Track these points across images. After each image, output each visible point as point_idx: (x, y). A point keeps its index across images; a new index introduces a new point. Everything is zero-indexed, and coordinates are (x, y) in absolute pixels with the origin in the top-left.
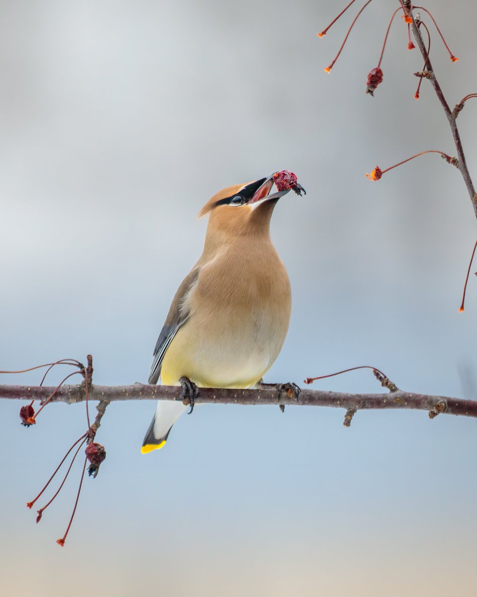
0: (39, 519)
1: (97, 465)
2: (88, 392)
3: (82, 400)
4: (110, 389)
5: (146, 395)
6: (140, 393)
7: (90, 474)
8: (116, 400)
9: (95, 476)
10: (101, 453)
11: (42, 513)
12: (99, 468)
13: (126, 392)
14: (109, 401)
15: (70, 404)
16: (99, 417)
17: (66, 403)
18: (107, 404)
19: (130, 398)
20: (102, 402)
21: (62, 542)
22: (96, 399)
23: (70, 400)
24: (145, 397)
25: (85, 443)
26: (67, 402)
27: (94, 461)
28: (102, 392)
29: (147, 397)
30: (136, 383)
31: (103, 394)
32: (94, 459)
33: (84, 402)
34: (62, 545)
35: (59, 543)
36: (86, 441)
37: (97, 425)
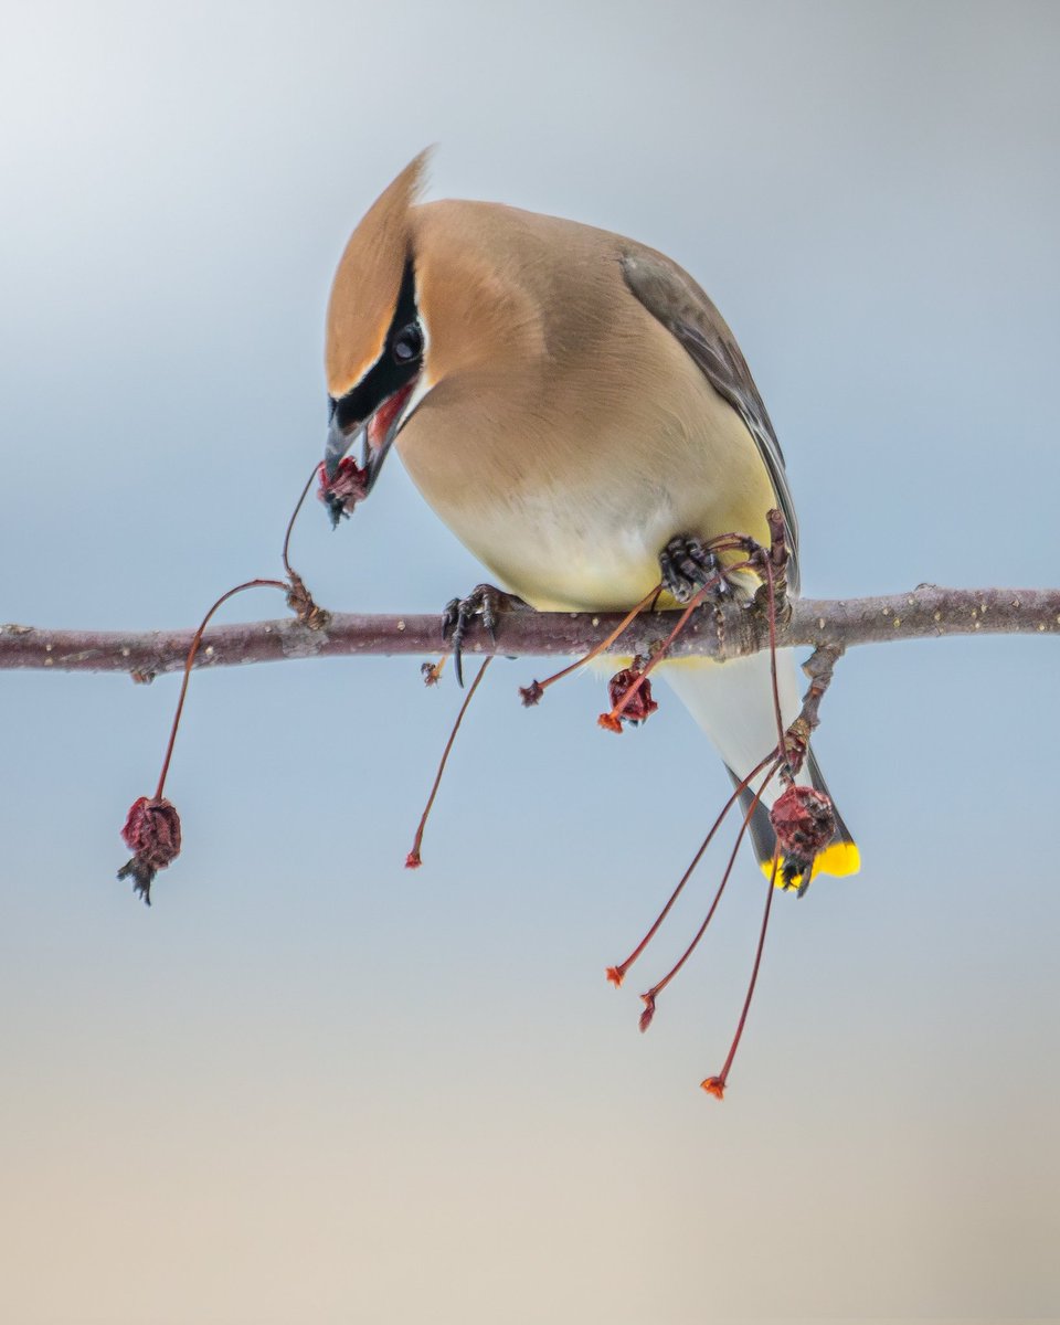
0: (647, 1016)
1: (806, 856)
2: (777, 622)
3: (758, 649)
4: (841, 606)
5: (954, 622)
6: (937, 617)
7: (788, 883)
8: (862, 641)
9: (802, 891)
10: (819, 821)
11: (656, 1000)
12: (814, 865)
13: (892, 614)
14: (843, 646)
15: (723, 659)
16: (814, 697)
17: (711, 659)
18: (835, 654)
19: (908, 634)
20: (819, 649)
21: (717, 1085)
22: (802, 641)
23: (724, 649)
24: (952, 626)
25: (776, 777)
26: (713, 655)
27: (798, 845)
28: (818, 620)
29: (956, 626)
30: (921, 586)
31: (822, 625)
32: (798, 839)
33: (766, 652)
34: (719, 1095)
35: (708, 1089)
36: (778, 771)
37: (809, 719)
